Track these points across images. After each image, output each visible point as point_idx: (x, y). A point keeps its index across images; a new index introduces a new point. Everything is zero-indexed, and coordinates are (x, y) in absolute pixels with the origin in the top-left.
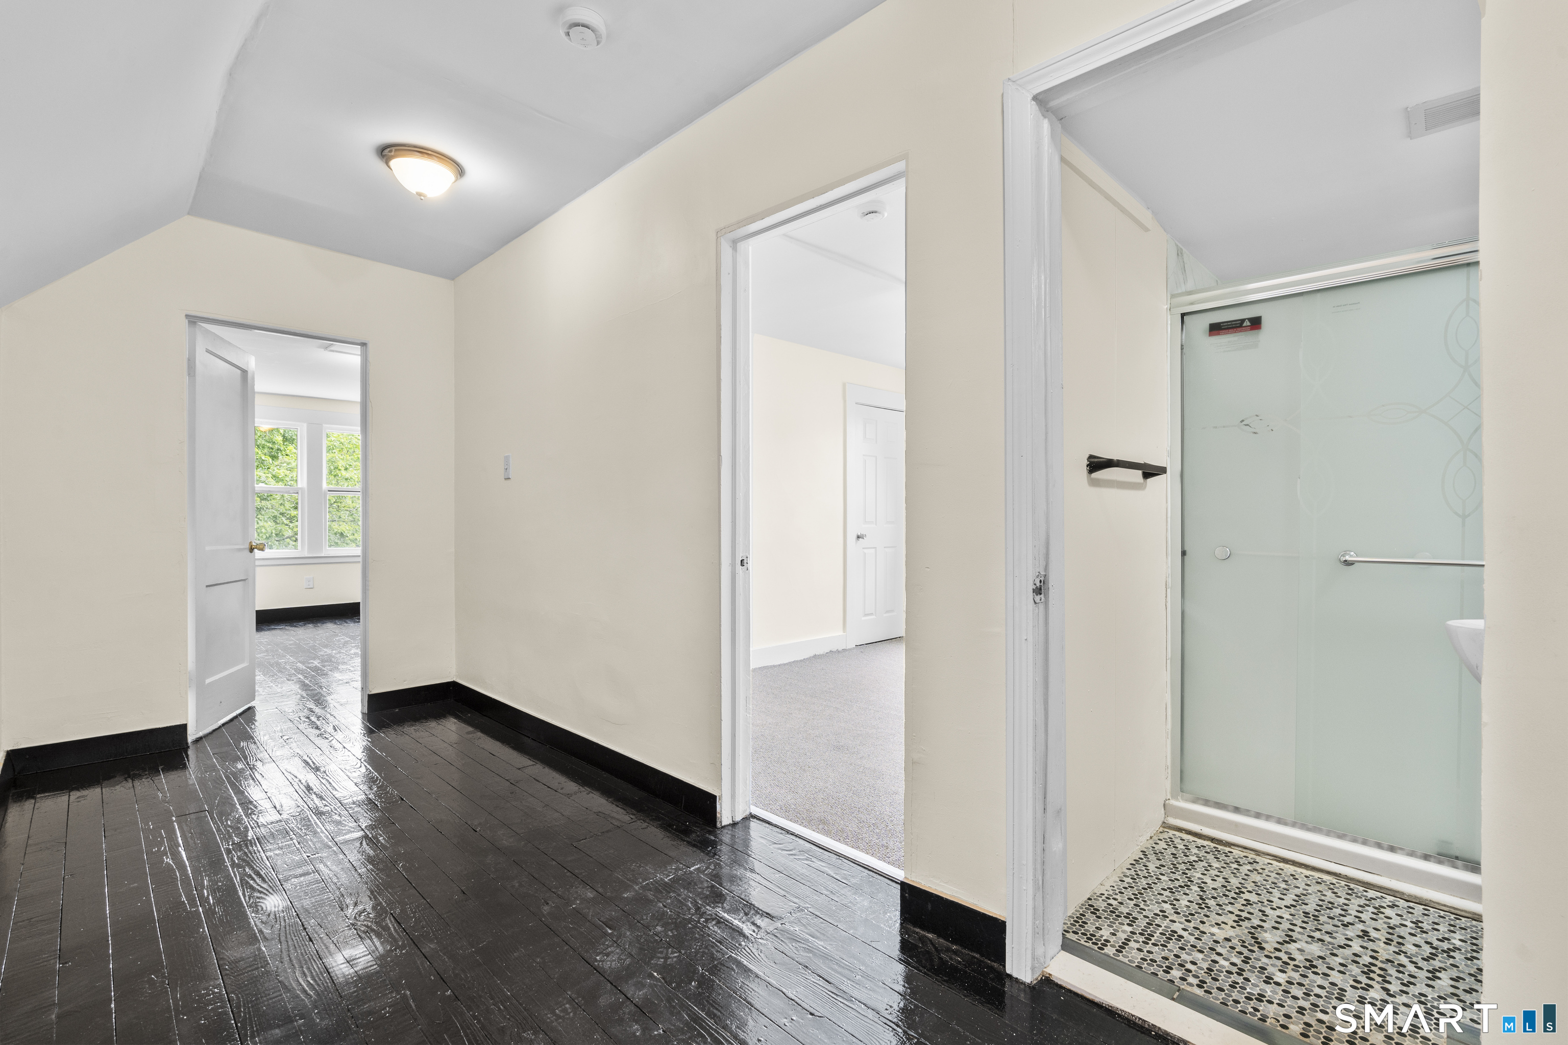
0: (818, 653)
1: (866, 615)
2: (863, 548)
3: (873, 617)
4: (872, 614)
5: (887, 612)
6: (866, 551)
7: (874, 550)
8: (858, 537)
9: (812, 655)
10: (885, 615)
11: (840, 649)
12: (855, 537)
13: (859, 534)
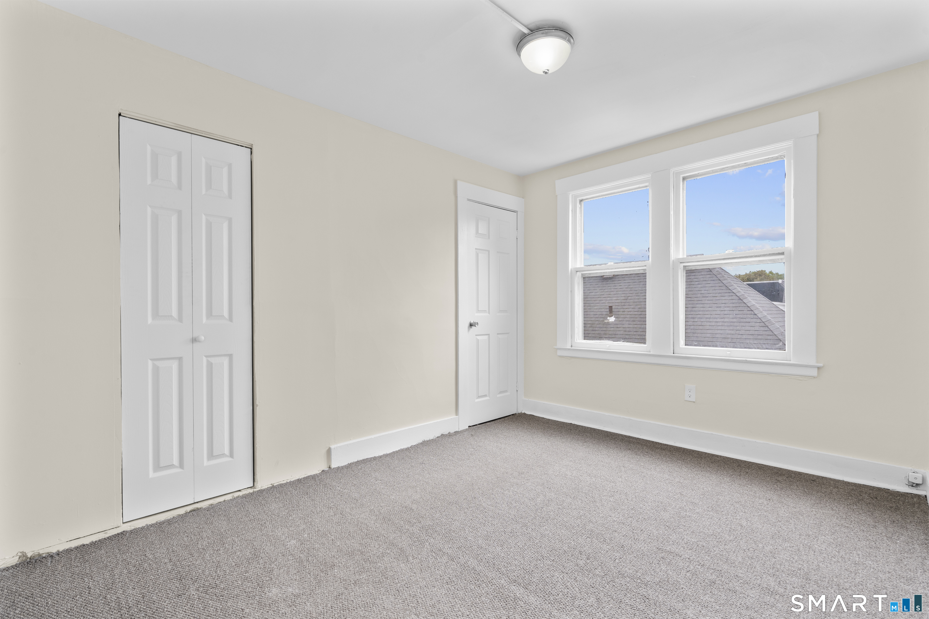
0: (427, 439)
1: (479, 397)
2: (476, 335)
3: (487, 398)
4: (485, 396)
5: (501, 392)
6: (478, 337)
7: (487, 336)
8: (471, 325)
9: (421, 441)
10: (498, 396)
11: (452, 431)
12: (468, 325)
13: (472, 322)
